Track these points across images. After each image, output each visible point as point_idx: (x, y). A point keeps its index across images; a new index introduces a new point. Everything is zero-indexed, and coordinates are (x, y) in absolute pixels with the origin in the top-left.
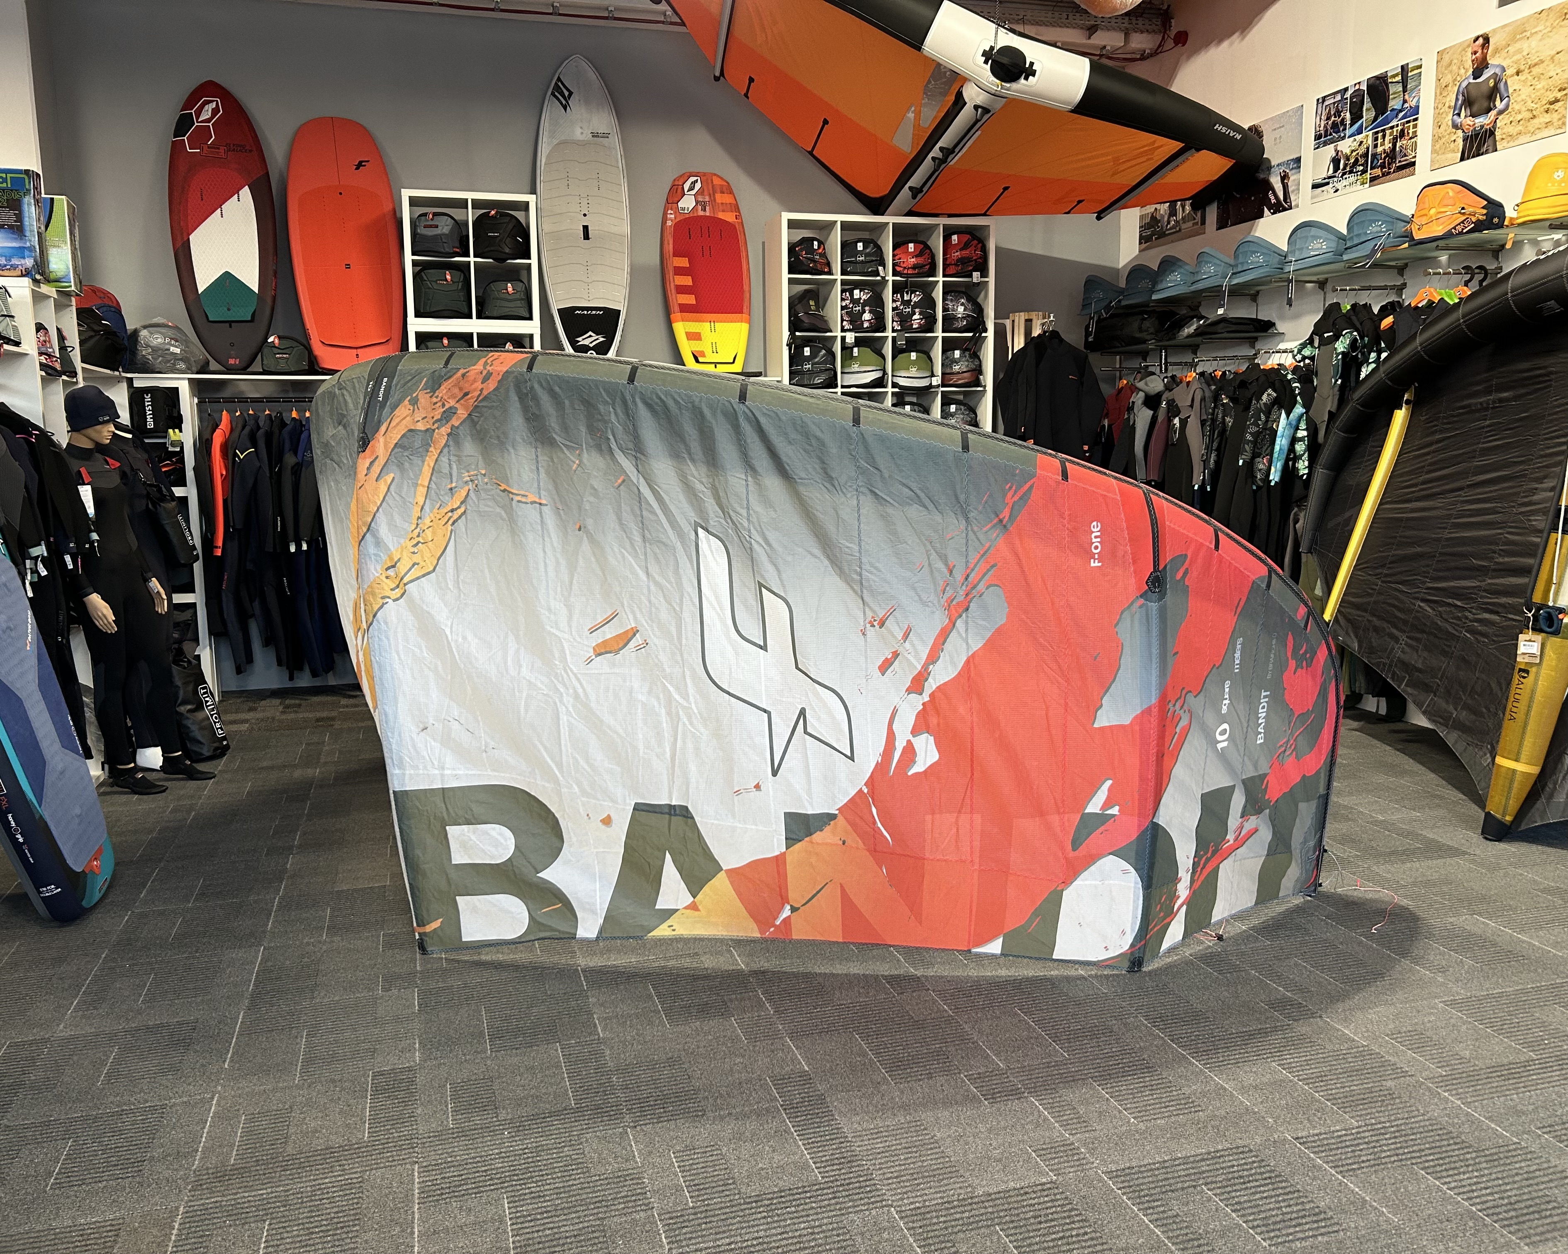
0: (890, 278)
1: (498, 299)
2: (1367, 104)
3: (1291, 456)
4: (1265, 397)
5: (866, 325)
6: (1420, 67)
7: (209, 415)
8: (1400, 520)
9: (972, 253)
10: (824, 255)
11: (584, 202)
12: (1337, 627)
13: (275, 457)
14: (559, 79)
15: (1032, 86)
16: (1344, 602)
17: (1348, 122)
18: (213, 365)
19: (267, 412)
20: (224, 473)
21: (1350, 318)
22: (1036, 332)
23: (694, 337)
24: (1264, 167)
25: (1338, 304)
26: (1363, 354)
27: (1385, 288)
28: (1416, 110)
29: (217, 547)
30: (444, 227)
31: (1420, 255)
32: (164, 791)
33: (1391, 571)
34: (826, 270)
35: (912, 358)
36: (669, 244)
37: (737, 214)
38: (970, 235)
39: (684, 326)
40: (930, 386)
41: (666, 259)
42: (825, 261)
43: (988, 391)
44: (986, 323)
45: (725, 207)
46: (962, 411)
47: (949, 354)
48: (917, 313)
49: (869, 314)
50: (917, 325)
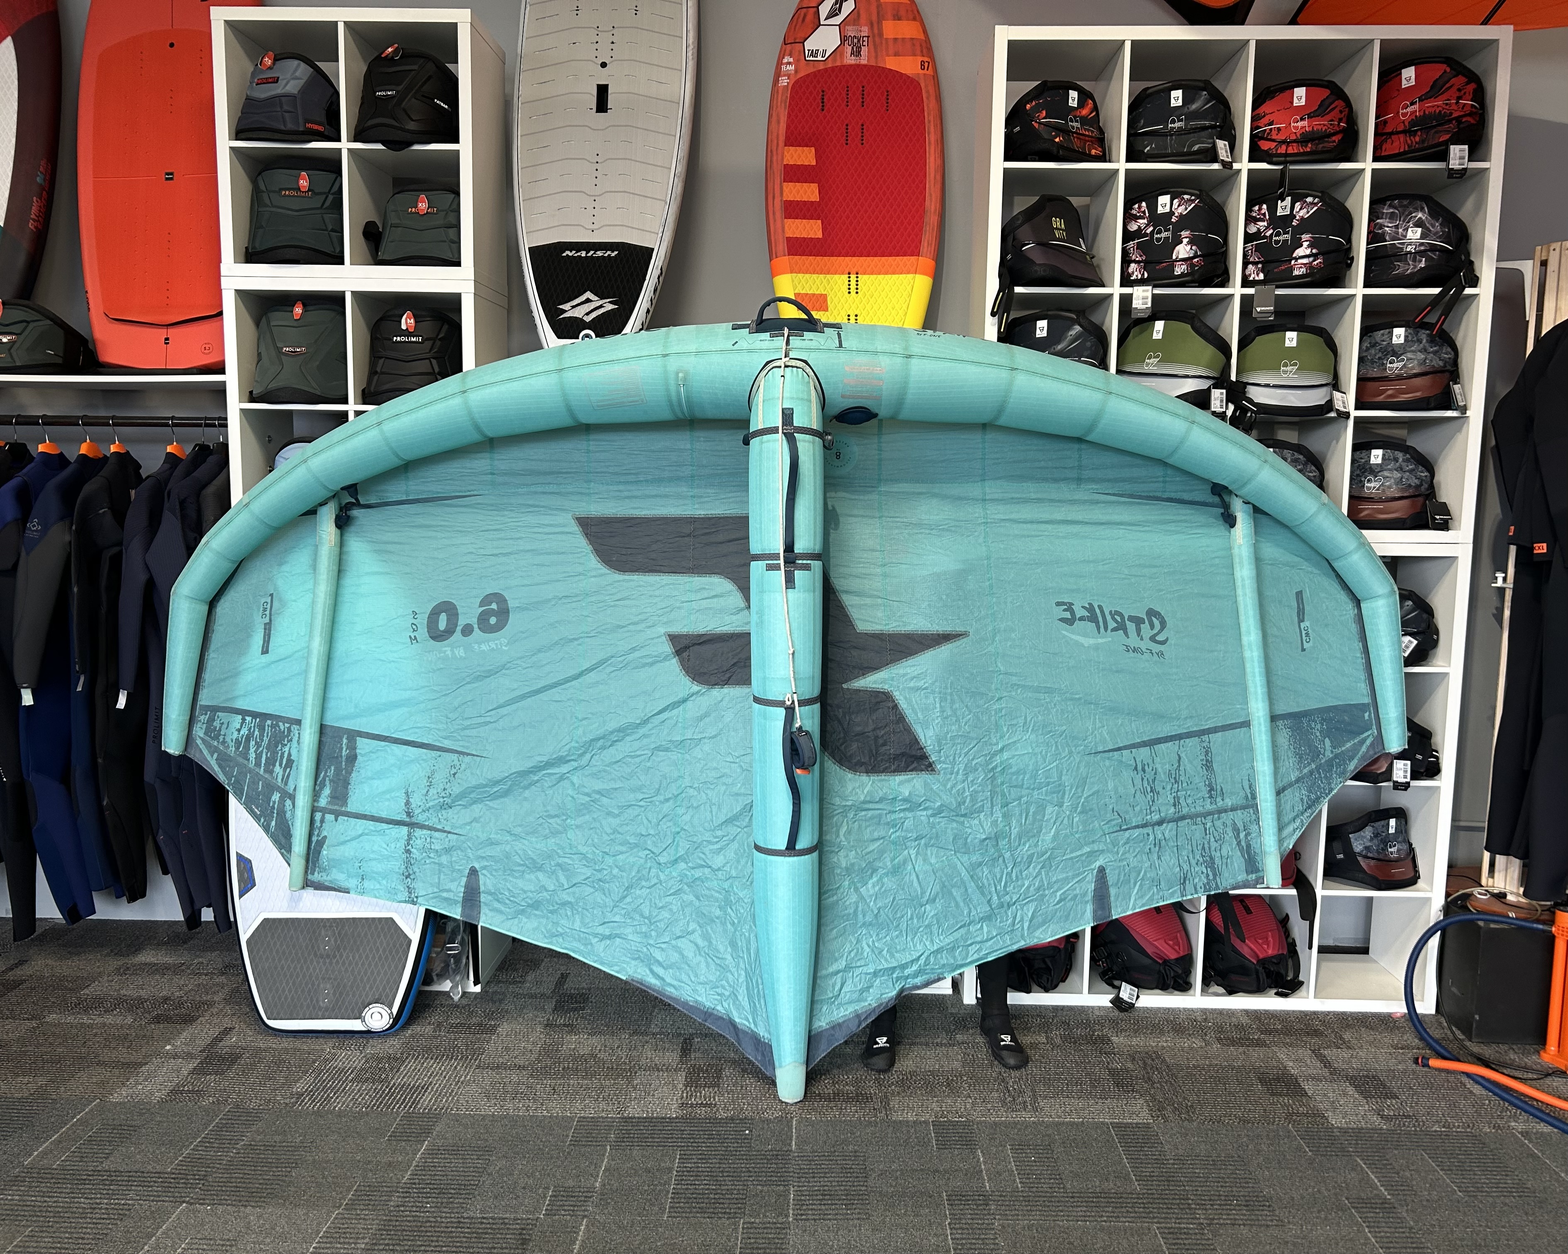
0: (1244, 165)
1: (397, 225)
5: (1180, 269)
9: (1451, 104)
10: (1091, 120)
11: (605, 39)
30: (290, 81)
34: (1093, 152)
35: (1288, 344)
36: (779, 122)
37: (926, 59)
38: (1449, 65)
39: (793, 281)
40: (1329, 405)
41: (771, 151)
42: (1092, 132)
43: (1471, 420)
44: (1476, 266)
45: (901, 47)
46: (1398, 464)
47: (1378, 335)
48: (1305, 244)
49: (1189, 247)
50: (1303, 271)
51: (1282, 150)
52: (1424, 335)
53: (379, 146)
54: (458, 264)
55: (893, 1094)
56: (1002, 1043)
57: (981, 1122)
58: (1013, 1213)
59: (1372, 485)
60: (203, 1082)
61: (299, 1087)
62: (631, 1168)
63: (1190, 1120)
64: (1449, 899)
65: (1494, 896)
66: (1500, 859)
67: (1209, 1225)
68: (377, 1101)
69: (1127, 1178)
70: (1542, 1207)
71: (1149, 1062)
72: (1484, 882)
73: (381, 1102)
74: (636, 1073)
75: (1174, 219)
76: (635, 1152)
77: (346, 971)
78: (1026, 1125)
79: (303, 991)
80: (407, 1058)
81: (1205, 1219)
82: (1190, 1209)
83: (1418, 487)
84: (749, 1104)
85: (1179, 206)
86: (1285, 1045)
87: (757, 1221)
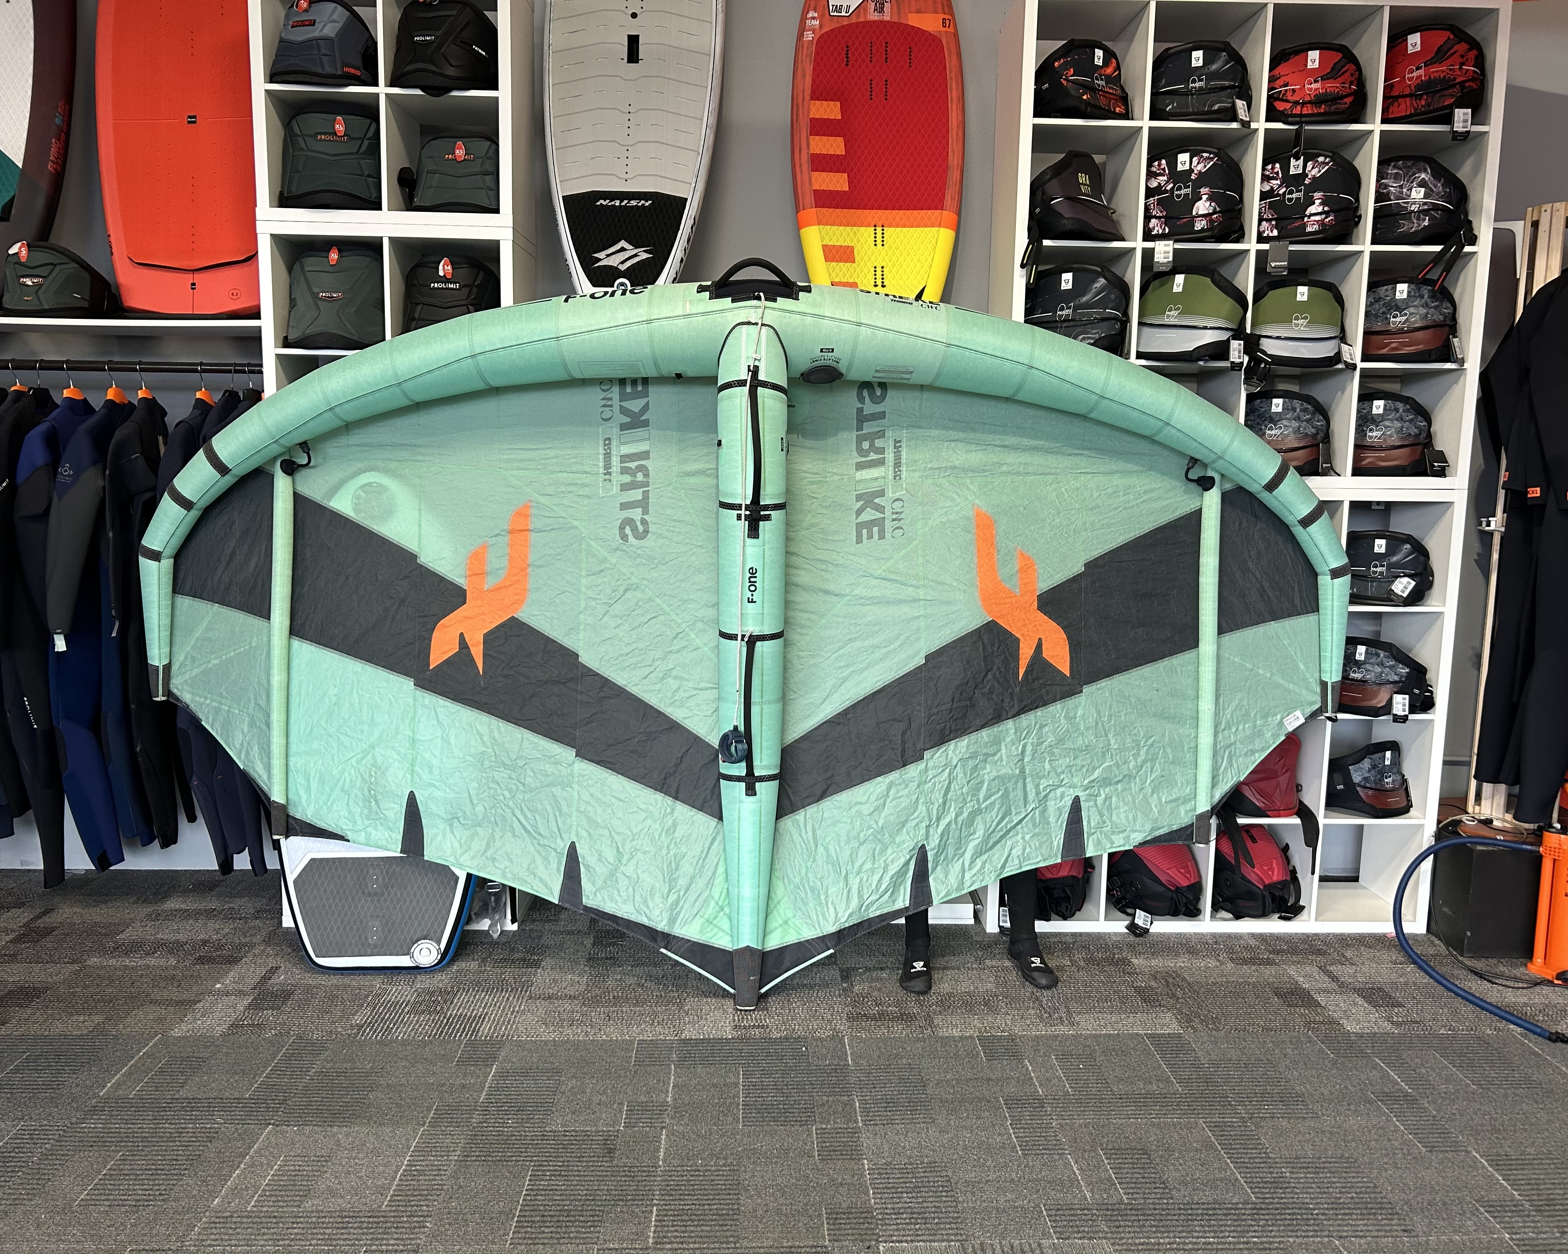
0: (1261, 125)
1: (438, 172)
5: (1199, 225)
9: (1455, 69)
10: (1115, 80)
23: (840, 254)
30: (327, 24)
34: (1118, 110)
35: (1299, 298)
36: (804, 76)
37: (947, 17)
38: (1452, 33)
39: (820, 233)
40: (1337, 357)
41: (797, 105)
42: (1116, 90)
43: (1468, 372)
44: (1475, 225)
45: (922, 4)
46: (1398, 415)
47: (1382, 291)
48: (1318, 202)
49: (1209, 203)
50: (1316, 227)
51: (1297, 110)
52: (1426, 290)
53: (418, 92)
54: (497, 211)
55: (935, 1013)
56: (1033, 965)
57: (1023, 1036)
58: (1068, 1113)
59: (1374, 434)
60: (261, 1017)
61: (358, 1019)
62: (699, 1084)
63: (1217, 1030)
64: (1440, 826)
65: (1480, 821)
66: (1487, 787)
67: (1250, 1118)
68: (438, 1030)
69: (1167, 1081)
70: (1548, 1097)
71: (1171, 980)
72: (1470, 809)
73: (442, 1032)
74: (685, 999)
75: (1193, 177)
76: (699, 1070)
77: (395, 908)
78: (1067, 1038)
79: (351, 929)
80: (458, 991)
81: (1246, 1113)
82: (1231, 1105)
83: (1417, 436)
84: (799, 1025)
85: (1198, 163)
86: (1293, 962)
87: (829, 1127)
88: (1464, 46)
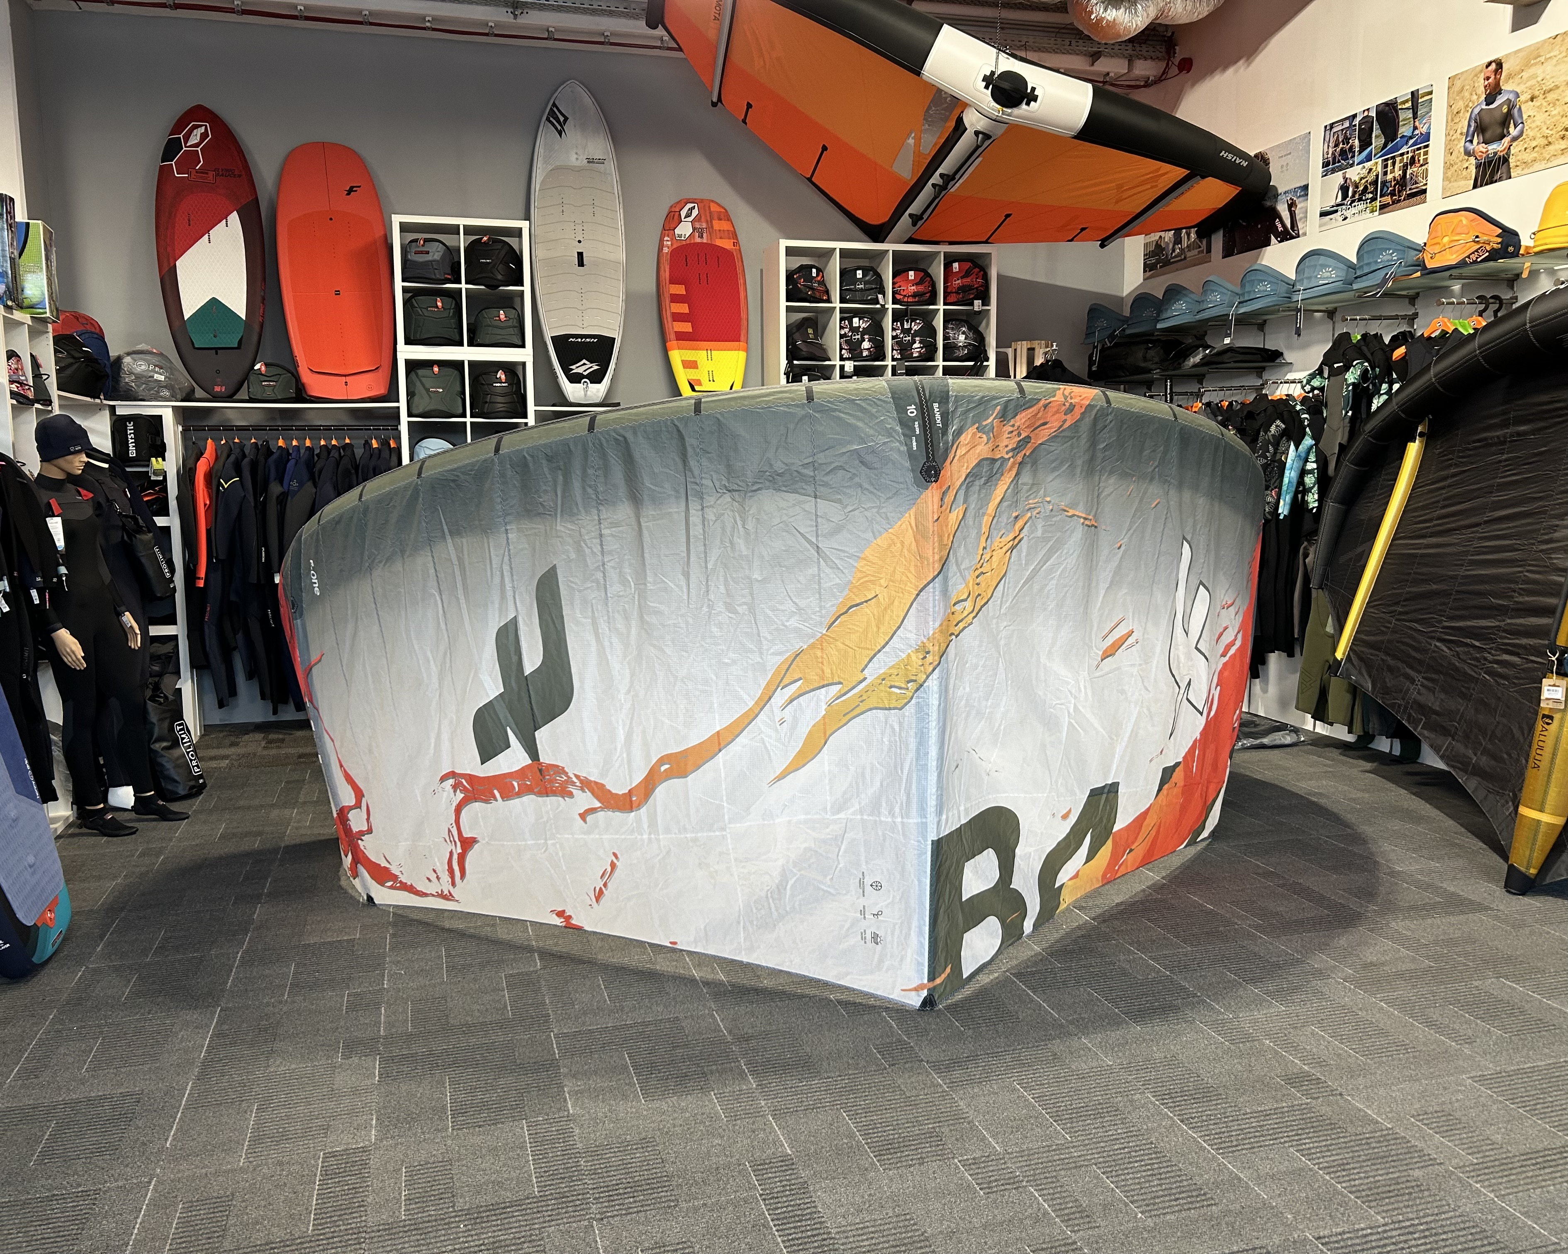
0: (890, 306)
1: (490, 326)
2: (1376, 131)
3: (1301, 489)
4: (1273, 428)
5: (865, 353)
6: (1431, 93)
7: (194, 443)
8: (1414, 556)
9: (974, 281)
10: (822, 283)
11: (580, 228)
12: (1349, 665)
13: (260, 486)
14: (554, 105)
15: (1033, 112)
16: (1356, 640)
17: (1357, 149)
18: (199, 393)
19: (253, 441)
20: (208, 502)
21: (1360, 349)
22: (1039, 361)
23: (690, 365)
24: (1270, 194)
25: (1347, 335)
26: (1374, 385)
27: (1396, 317)
28: (1427, 137)
29: (199, 578)
30: (435, 253)
31: (1433, 285)
32: (134, 833)
33: (1405, 609)
34: (825, 298)
36: (663, 271)
37: (735, 241)
38: (972, 264)
39: (679, 353)
41: (660, 286)
42: (823, 289)
44: (988, 352)
45: (722, 234)
48: (918, 342)
49: (869, 342)
50: (917, 354)
51: (906, 300)
53: (483, 287)
54: (523, 347)
75: (861, 329)
85: (862, 324)
88: (977, 270)
